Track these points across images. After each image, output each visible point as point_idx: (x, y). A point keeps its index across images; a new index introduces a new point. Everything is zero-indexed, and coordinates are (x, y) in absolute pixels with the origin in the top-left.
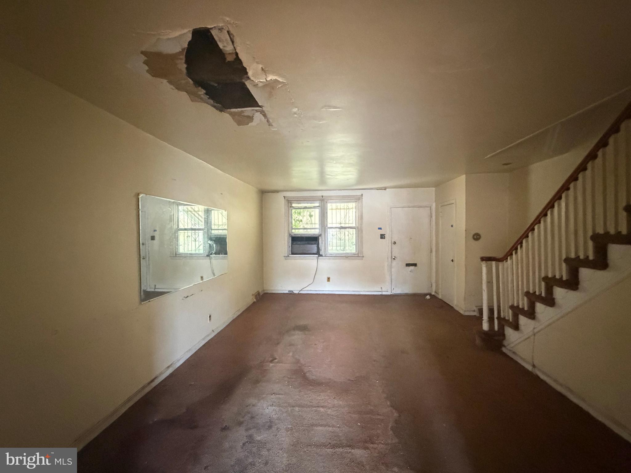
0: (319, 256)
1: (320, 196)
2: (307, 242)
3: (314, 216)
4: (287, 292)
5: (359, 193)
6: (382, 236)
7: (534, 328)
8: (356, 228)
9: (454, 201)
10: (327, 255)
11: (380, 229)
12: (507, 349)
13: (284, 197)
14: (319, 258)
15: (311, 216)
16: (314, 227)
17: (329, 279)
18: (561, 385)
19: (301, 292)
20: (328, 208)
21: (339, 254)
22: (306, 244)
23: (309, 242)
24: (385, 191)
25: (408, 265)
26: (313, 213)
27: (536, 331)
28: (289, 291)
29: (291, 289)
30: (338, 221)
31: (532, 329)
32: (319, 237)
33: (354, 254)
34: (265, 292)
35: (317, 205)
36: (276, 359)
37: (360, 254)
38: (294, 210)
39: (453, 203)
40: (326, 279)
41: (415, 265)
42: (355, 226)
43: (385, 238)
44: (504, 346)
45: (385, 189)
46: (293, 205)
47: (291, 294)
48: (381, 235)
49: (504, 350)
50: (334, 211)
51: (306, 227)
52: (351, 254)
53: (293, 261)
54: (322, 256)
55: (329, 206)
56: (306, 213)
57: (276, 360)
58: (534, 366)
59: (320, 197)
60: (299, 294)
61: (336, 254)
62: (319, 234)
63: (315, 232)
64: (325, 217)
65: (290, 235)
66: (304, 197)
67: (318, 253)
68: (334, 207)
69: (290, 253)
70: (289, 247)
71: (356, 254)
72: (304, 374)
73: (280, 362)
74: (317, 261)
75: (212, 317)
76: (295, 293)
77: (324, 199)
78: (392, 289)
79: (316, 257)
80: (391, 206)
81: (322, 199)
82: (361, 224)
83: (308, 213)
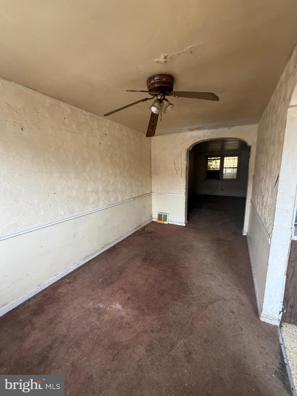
3: (217, 163)
5: (240, 152)
8: (237, 168)
10: (222, 179)
13: (205, 155)
15: (216, 163)
16: (217, 167)
17: (222, 190)
19: (210, 194)
20: (225, 159)
26: (217, 161)
29: (206, 193)
32: (219, 172)
35: (220, 158)
37: (238, 179)
38: (208, 161)
46: (209, 158)
47: (205, 195)
50: (227, 161)
51: (213, 167)
52: (234, 179)
53: (207, 181)
54: (220, 180)
56: (214, 161)
60: (208, 195)
61: (227, 179)
62: (220, 170)
63: (218, 169)
64: (223, 163)
65: (206, 171)
68: (227, 159)
69: (206, 178)
70: (206, 176)
71: (236, 179)
74: (217, 182)
79: (217, 180)
81: (222, 156)
82: (240, 166)
83: (215, 161)
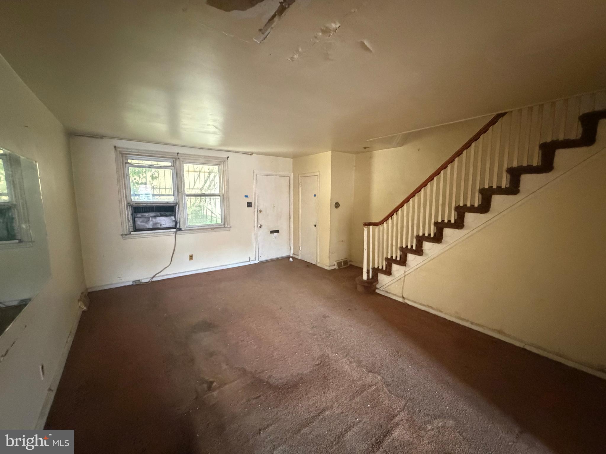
0: (177, 231)
1: (174, 153)
2: (158, 214)
4: (131, 283)
5: (224, 155)
6: (249, 205)
7: (405, 272)
8: (221, 196)
9: (318, 174)
10: (187, 229)
11: (246, 196)
12: (381, 290)
13: (115, 147)
14: (178, 233)
16: (165, 193)
17: (191, 257)
18: (424, 305)
19: (154, 279)
20: (185, 170)
21: (201, 226)
22: (158, 216)
23: (162, 213)
24: (251, 156)
25: (272, 232)
27: (406, 273)
28: (133, 282)
29: (138, 278)
30: (197, 186)
31: (403, 272)
32: (175, 205)
33: (220, 225)
34: (89, 291)
35: (169, 164)
36: (212, 383)
37: (227, 225)
38: (130, 169)
39: (317, 175)
40: (188, 258)
41: (278, 231)
42: (219, 193)
43: (251, 207)
44: (378, 289)
45: (251, 154)
46: (130, 161)
47: (137, 286)
48: (248, 203)
49: (377, 291)
50: (192, 174)
52: (216, 224)
53: (138, 239)
54: (180, 229)
55: (186, 167)
57: (214, 384)
58: (403, 298)
59: (174, 155)
60: (151, 282)
61: (198, 227)
62: (175, 202)
63: (169, 200)
64: (182, 180)
65: (129, 204)
66: (149, 151)
67: (176, 228)
68: (191, 169)
69: (131, 229)
70: (129, 221)
71: (222, 225)
72: (268, 383)
73: (222, 384)
74: (174, 236)
75: (45, 368)
76: (143, 282)
77: (179, 157)
78: (259, 257)
79: (173, 233)
80: (256, 173)
81: (177, 157)
82: (227, 192)
